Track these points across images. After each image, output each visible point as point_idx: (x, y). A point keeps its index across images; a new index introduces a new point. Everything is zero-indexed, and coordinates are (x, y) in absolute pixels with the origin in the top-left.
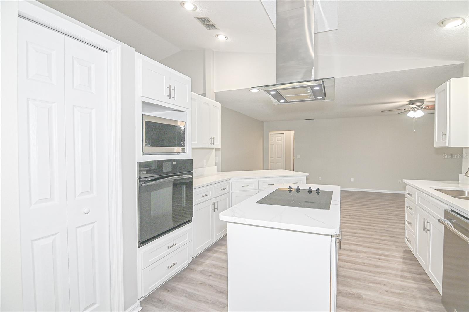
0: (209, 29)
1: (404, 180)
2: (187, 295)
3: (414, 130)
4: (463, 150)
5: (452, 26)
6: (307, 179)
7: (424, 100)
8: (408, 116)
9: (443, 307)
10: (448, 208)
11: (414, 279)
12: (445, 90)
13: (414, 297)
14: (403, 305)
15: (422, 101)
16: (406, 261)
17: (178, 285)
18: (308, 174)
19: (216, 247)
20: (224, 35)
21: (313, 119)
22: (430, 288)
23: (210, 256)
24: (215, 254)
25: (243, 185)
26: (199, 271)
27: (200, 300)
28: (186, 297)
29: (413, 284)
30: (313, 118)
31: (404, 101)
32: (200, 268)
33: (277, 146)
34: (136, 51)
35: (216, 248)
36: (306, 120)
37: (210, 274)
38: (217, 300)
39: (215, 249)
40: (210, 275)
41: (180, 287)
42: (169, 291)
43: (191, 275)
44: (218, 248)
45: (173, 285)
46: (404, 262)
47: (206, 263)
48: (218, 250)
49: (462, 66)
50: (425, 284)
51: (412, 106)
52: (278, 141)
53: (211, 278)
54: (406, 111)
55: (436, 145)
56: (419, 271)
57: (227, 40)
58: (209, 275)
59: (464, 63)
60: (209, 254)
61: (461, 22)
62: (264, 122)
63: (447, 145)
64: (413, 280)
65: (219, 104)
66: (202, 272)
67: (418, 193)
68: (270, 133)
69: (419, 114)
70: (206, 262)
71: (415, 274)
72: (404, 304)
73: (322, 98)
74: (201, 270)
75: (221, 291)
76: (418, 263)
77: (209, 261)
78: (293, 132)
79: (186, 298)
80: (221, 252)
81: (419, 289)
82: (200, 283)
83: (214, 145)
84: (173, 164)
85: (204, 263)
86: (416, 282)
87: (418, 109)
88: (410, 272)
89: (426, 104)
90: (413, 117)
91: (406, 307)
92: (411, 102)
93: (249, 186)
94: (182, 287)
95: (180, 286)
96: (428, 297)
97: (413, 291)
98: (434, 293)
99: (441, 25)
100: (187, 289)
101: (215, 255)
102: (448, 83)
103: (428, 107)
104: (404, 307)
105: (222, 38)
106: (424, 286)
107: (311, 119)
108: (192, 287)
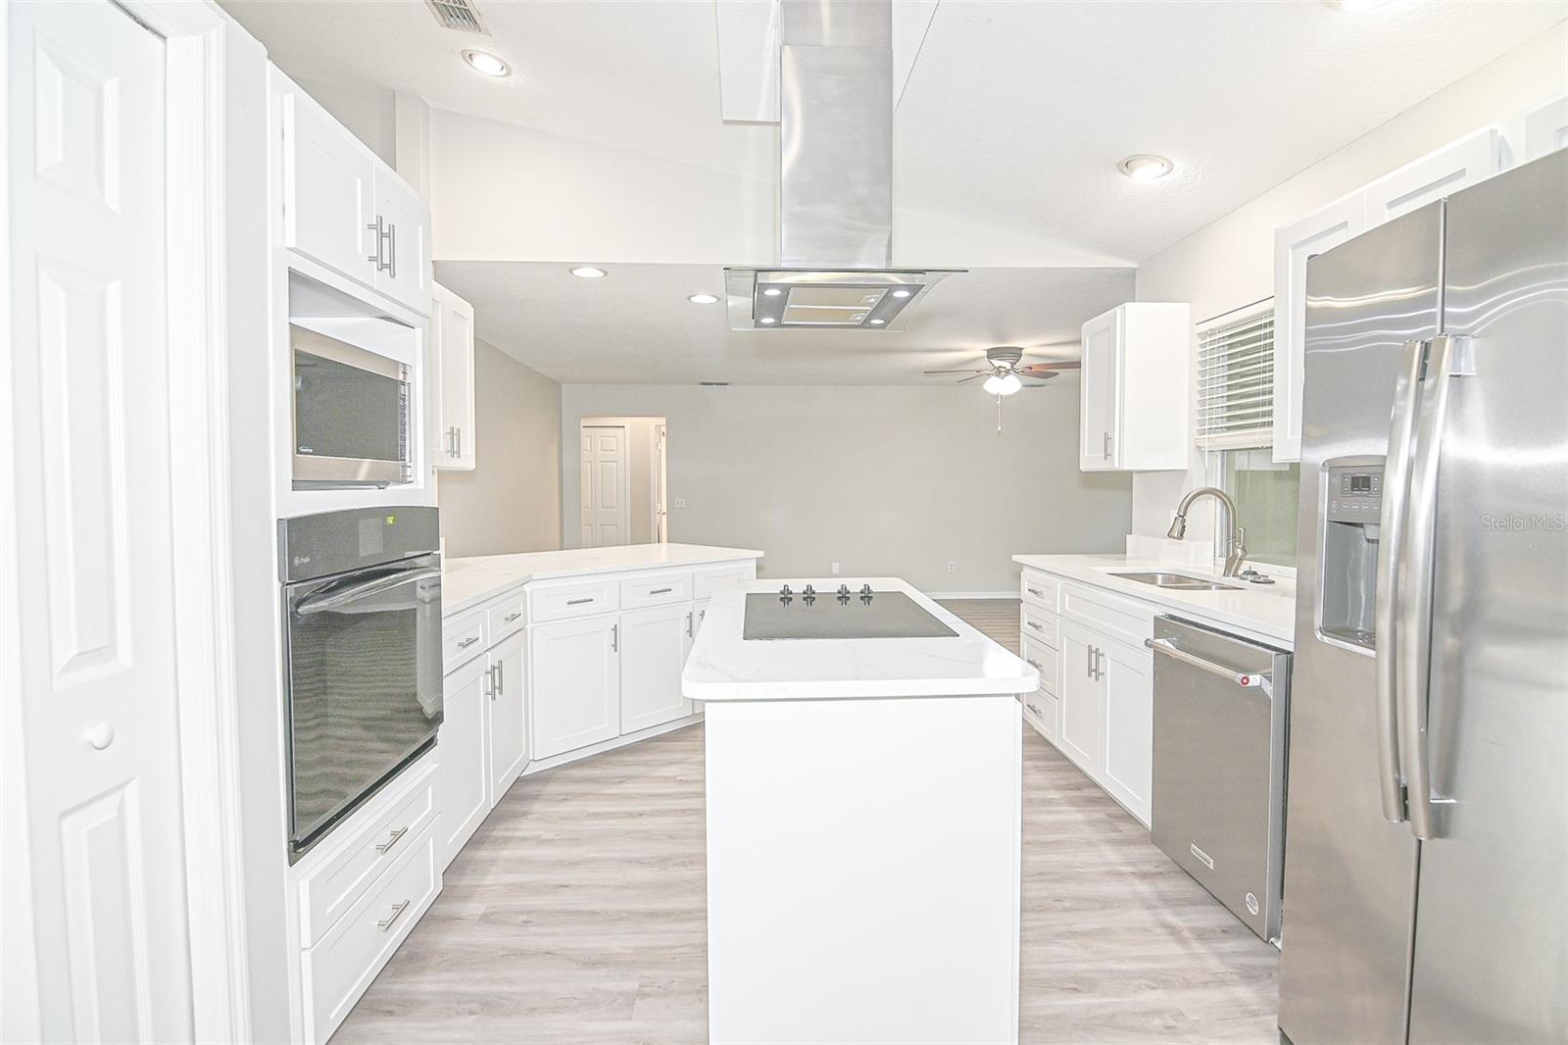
0: (448, 26)
1: (1015, 558)
2: (474, 1006)
3: (999, 428)
4: (1134, 476)
5: (1146, 176)
6: (758, 568)
7: (1022, 349)
8: (985, 391)
9: (1159, 851)
10: (1160, 612)
11: (1072, 802)
12: (1110, 330)
13: (1089, 844)
14: (1073, 867)
15: (1017, 353)
16: (1039, 764)
17: (419, 982)
18: (761, 554)
19: (498, 828)
20: (497, 59)
21: (726, 384)
22: (1109, 816)
23: (493, 862)
24: (504, 849)
25: (573, 600)
26: (478, 918)
27: (534, 1009)
28: (472, 1013)
29: (1075, 815)
30: (725, 382)
31: (975, 349)
32: (475, 908)
33: (602, 466)
34: (269, 57)
35: (499, 830)
36: (704, 384)
37: (525, 918)
38: (594, 989)
39: (494, 834)
40: (528, 922)
41: (428, 987)
42: (391, 1013)
43: (450, 940)
44: (507, 830)
45: (396, 987)
46: (1036, 767)
47: (487, 886)
48: (508, 834)
49: (1131, 275)
50: (1095, 808)
51: (997, 363)
52: (602, 450)
53: (533, 929)
54: (981, 375)
55: (1083, 468)
56: (1074, 781)
57: (504, 79)
58: (524, 922)
59: (1136, 266)
60: (483, 854)
61: (1165, 169)
62: (560, 385)
63: (1116, 466)
64: (1072, 806)
65: (468, 310)
66: (486, 919)
67: (1061, 586)
68: (583, 422)
69: (1010, 385)
70: (484, 883)
71: (1067, 791)
72: (1077, 864)
73: (882, 322)
74: (480, 913)
75: (593, 958)
76: (1067, 763)
77: (493, 879)
78: (663, 421)
79: (474, 1017)
80: (523, 839)
81: (1092, 823)
82: (505, 953)
83: (459, 457)
84: (386, 526)
85: (478, 886)
86: (1077, 809)
87: (1007, 372)
88: (1057, 788)
89: (1024, 362)
90: (996, 393)
91: (1083, 870)
92: (992, 354)
93: (591, 600)
94: (435, 988)
95: (426, 984)
96: (1114, 835)
97: (1081, 830)
98: (1123, 826)
99: (1125, 169)
100: (464, 988)
101: (506, 853)
102: (1118, 310)
103: (1031, 368)
104: (1079, 870)
105: (486, 65)
106: (1099, 813)
107: (717, 384)
108: (479, 975)
